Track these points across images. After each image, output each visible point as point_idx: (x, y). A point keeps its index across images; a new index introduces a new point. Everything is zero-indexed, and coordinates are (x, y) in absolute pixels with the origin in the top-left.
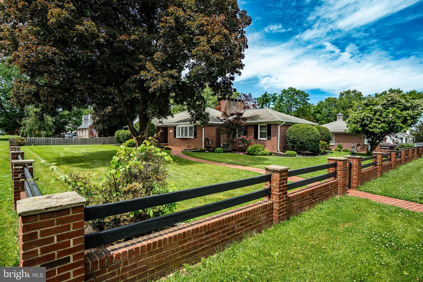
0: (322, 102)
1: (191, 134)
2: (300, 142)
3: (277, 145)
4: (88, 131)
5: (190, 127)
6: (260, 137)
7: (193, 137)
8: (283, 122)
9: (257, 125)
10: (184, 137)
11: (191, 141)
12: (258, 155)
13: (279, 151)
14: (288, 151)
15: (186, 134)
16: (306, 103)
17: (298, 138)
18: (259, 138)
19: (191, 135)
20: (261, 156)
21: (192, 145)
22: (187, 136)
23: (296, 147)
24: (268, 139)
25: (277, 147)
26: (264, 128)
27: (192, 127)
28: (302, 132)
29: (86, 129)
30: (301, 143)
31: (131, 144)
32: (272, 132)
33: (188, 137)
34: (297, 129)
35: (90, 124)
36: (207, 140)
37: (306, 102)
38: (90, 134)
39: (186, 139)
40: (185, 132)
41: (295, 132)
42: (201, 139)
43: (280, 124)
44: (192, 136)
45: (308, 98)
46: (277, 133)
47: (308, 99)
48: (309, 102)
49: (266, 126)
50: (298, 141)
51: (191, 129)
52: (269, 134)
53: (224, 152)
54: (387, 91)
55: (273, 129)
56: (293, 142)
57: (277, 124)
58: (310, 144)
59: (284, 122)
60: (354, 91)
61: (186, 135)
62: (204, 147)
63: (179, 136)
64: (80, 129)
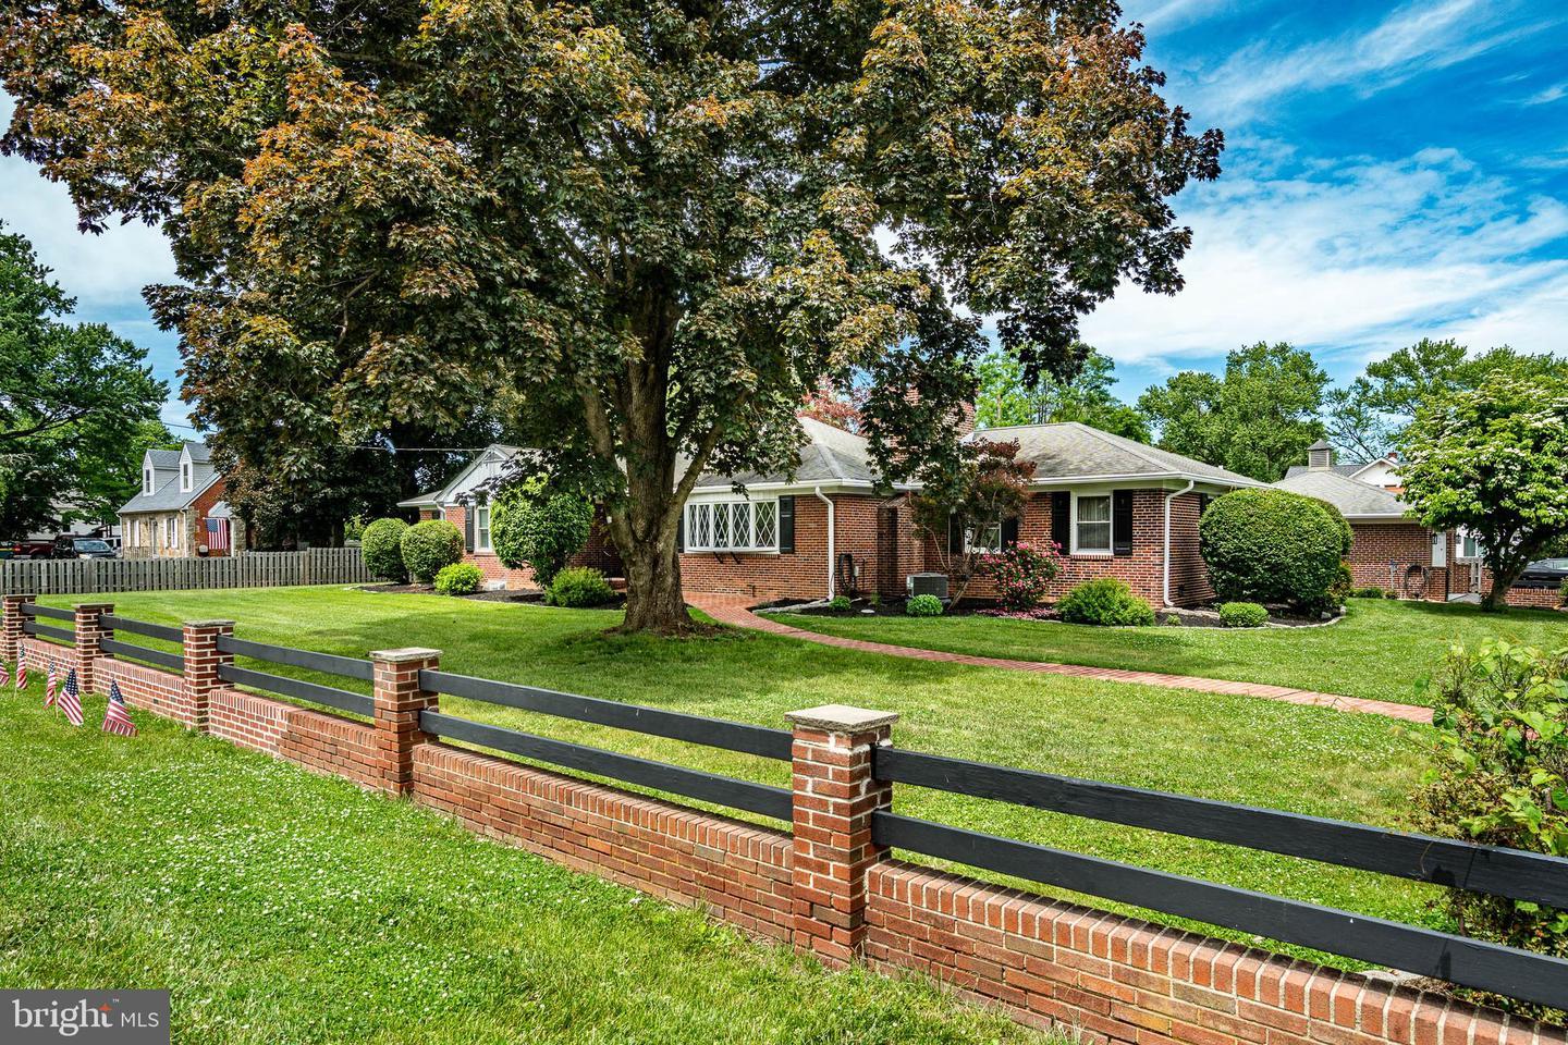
0: (1156, 390)
1: (765, 536)
2: (1268, 563)
3: (1161, 578)
4: (184, 527)
5: (760, 505)
6: (1081, 546)
7: (776, 549)
8: (1185, 483)
9: (1067, 495)
10: (731, 548)
11: (762, 563)
12: (1119, 623)
13: (1168, 602)
14: (1231, 604)
15: (742, 536)
16: (1104, 397)
17: (1260, 548)
18: (1074, 551)
19: (764, 538)
20: (1133, 628)
21: (770, 584)
22: (746, 545)
23: (1248, 588)
24: (1117, 553)
25: (1161, 588)
26: (1096, 509)
27: (771, 504)
28: (1278, 524)
29: (171, 514)
30: (1274, 568)
31: (468, 583)
32: (1136, 523)
33: (752, 547)
34: (1251, 512)
35: (190, 490)
36: (845, 560)
37: (1102, 392)
38: (196, 535)
39: (738, 558)
40: (737, 525)
41: (1245, 525)
42: (818, 558)
43: (1174, 492)
44: (771, 544)
45: (1108, 374)
46: (1161, 527)
47: (1111, 381)
48: (1112, 390)
49: (1104, 499)
50: (1259, 560)
51: (766, 514)
52: (1124, 537)
53: (949, 611)
54: (1410, 351)
55: (1139, 510)
56: (1239, 565)
57: (1161, 490)
58: (1309, 572)
59: (1192, 485)
60: (1283, 349)
61: (742, 539)
62: (836, 593)
63: (704, 541)
64: (133, 516)
